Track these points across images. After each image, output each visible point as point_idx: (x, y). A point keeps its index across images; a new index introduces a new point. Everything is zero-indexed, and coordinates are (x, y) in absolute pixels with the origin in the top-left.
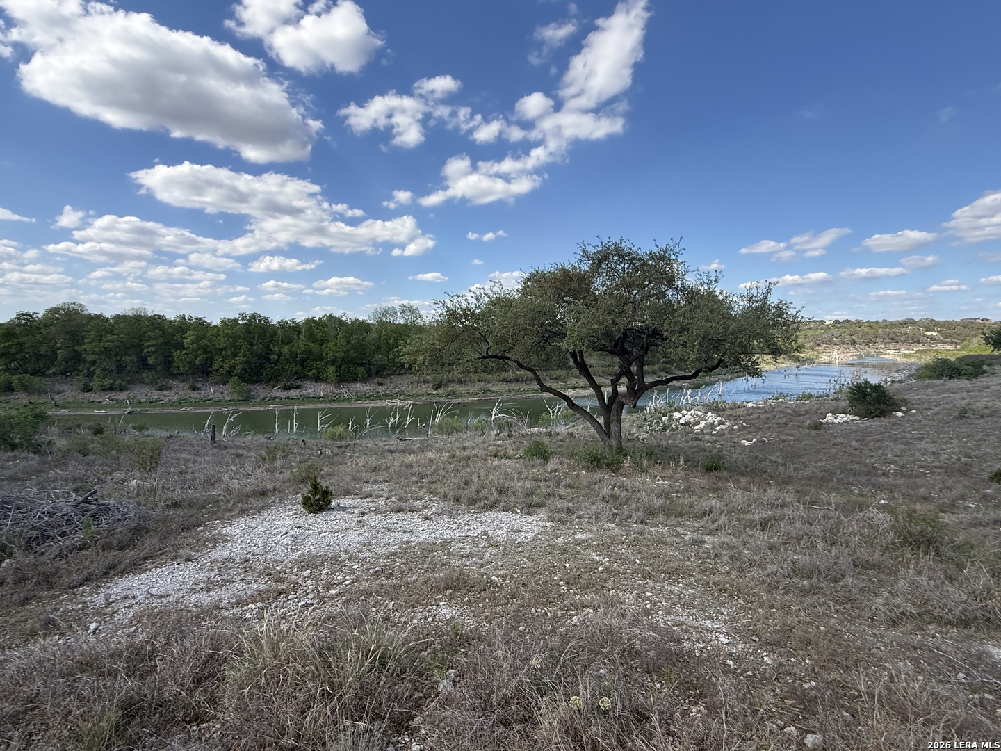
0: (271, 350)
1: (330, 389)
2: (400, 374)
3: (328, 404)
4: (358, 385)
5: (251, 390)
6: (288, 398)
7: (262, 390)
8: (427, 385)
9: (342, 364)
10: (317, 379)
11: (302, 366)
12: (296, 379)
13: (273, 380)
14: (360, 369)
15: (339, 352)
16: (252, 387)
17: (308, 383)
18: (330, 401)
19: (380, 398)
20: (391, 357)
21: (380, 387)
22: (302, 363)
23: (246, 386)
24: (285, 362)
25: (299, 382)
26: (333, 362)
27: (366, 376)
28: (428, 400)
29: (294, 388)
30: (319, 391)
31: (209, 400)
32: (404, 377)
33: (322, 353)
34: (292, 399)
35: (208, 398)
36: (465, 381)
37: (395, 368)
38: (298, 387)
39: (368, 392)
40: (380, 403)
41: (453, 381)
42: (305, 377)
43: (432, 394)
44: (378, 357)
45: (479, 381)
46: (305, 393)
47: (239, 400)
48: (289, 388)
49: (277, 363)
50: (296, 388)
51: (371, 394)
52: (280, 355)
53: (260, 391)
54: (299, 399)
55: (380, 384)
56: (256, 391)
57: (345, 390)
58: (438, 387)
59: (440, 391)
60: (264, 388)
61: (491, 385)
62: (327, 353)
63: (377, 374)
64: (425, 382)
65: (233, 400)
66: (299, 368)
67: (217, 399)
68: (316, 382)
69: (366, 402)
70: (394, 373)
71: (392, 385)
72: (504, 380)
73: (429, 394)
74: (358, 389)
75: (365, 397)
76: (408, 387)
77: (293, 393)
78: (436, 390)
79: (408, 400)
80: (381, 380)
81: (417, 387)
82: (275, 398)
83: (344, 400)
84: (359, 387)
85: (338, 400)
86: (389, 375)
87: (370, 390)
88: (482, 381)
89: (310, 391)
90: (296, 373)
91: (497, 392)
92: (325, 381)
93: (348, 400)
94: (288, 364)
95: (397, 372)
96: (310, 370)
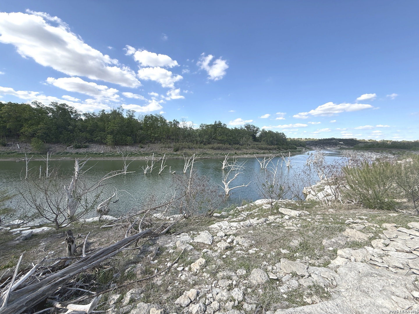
0: (70, 124)
1: (108, 149)
2: (154, 143)
3: (106, 158)
4: (128, 147)
5: (51, 148)
6: (77, 153)
7: (59, 148)
8: (170, 149)
9: (117, 134)
10: (101, 142)
11: (91, 135)
12: (86, 142)
13: (68, 142)
14: (129, 138)
15: (116, 126)
16: (51, 145)
17: (95, 145)
18: (107, 156)
19: (141, 155)
20: (149, 132)
21: (142, 149)
22: (91, 132)
23: (47, 145)
24: (79, 131)
25: (87, 144)
26: (112, 133)
27: (133, 142)
28: (172, 157)
29: (83, 148)
30: (101, 150)
31: (13, 153)
32: (156, 145)
33: (105, 128)
34: (80, 154)
35: (13, 152)
36: (192, 148)
37: (151, 139)
38: (86, 147)
39: (133, 151)
40: (141, 158)
41: (185, 148)
42: (92, 141)
43: (174, 154)
44: (141, 132)
45: (199, 148)
46: (90, 150)
47: (38, 154)
48: (79, 147)
49: (72, 131)
50: (84, 147)
51: (136, 152)
52: (75, 126)
53: (58, 148)
54: (85, 154)
55: (142, 148)
56: (54, 148)
57: (118, 150)
58: (177, 150)
59: (178, 153)
60: (61, 147)
61: (206, 150)
62: (108, 127)
63: (140, 142)
64: (169, 147)
65: (33, 154)
66: (88, 136)
67: (20, 152)
68: (100, 144)
69: (132, 157)
70: (151, 142)
71: (150, 148)
72: (212, 148)
73: (172, 154)
74: (128, 150)
75: (132, 154)
76: (159, 150)
77: (82, 151)
78: (175, 152)
79: (159, 157)
80: (143, 146)
81: (165, 150)
82: (68, 153)
83: (118, 156)
84: (128, 148)
85: (113, 156)
86: (147, 143)
87: (135, 150)
88: (201, 148)
89: (95, 150)
90: (86, 138)
91: (210, 154)
92: (105, 144)
93: (120, 155)
94: (81, 133)
95: (152, 141)
96: (96, 137)
